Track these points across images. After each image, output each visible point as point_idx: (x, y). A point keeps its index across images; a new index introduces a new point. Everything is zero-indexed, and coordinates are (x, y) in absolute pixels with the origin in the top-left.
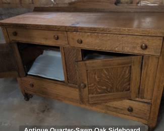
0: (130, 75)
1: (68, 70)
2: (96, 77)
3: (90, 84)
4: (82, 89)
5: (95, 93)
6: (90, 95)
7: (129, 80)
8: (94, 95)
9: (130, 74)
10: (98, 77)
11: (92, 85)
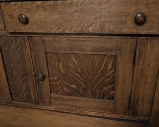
0: (115, 73)
1: (9, 76)
2: (61, 67)
3: (53, 77)
4: (41, 82)
5: (61, 92)
6: (52, 94)
7: (114, 81)
8: (58, 95)
9: (115, 70)
10: (64, 67)
11: (55, 78)
